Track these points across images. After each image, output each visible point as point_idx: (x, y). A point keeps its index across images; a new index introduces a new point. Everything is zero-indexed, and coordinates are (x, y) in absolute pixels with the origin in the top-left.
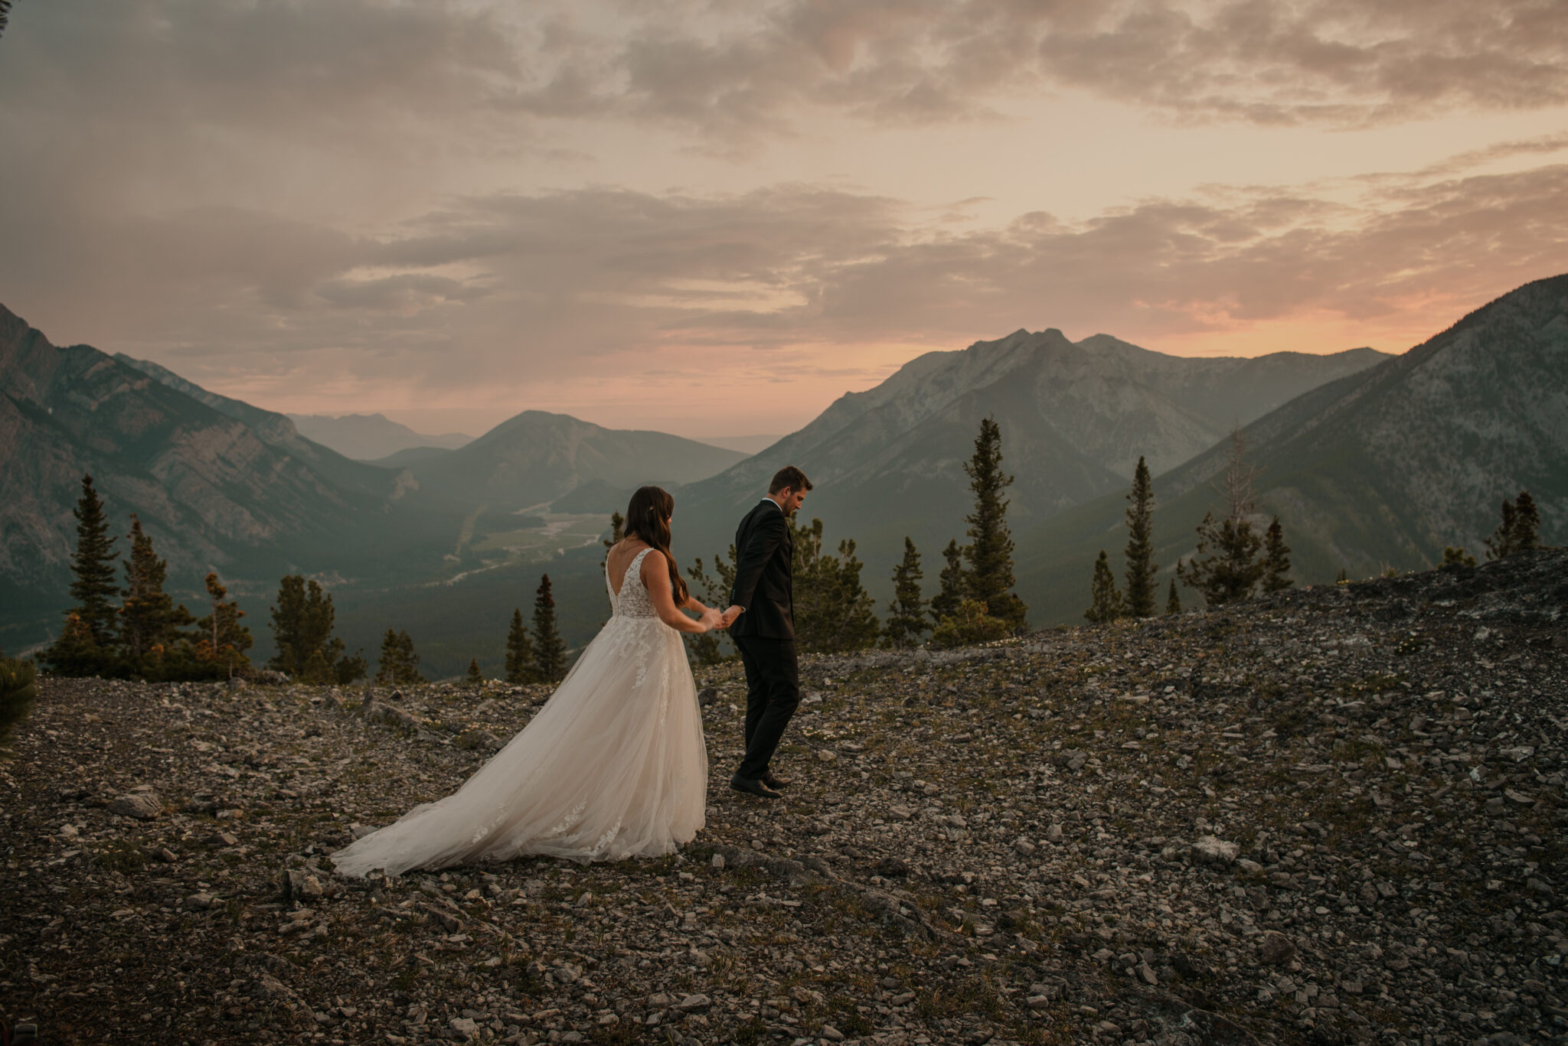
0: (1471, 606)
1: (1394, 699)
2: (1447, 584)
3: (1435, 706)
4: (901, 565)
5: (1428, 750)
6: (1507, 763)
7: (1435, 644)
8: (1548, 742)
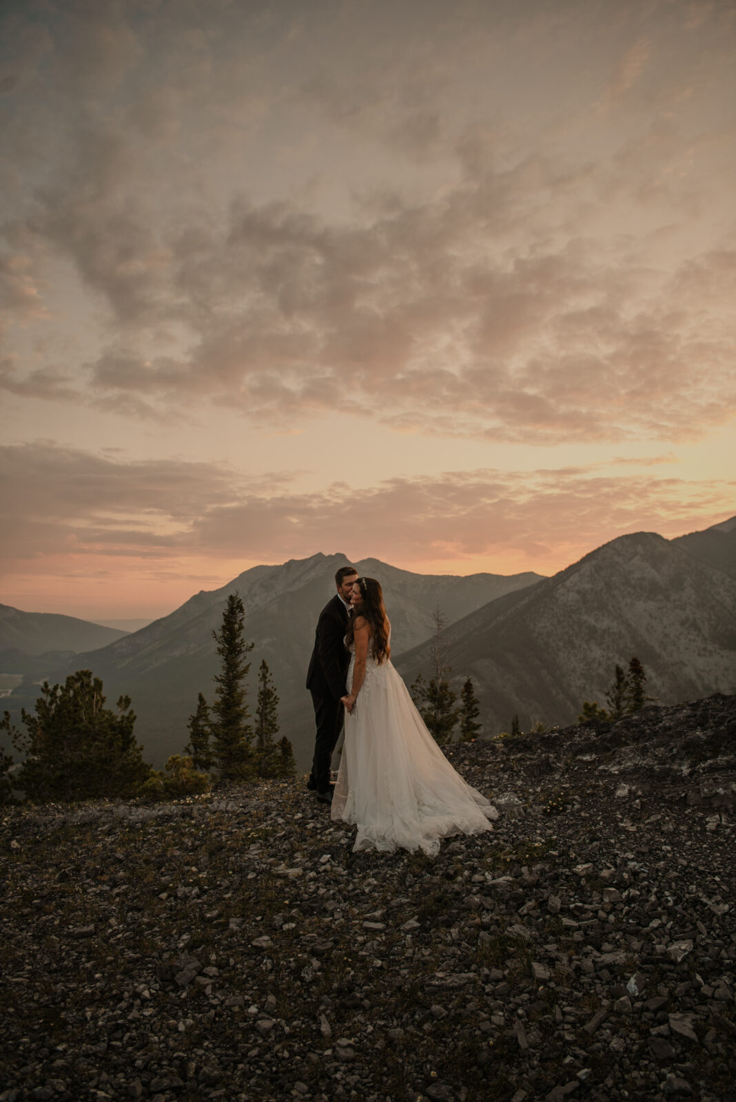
0: (609, 760)
1: (543, 872)
2: (588, 739)
3: (583, 882)
4: (195, 715)
5: (579, 946)
6: (666, 966)
7: (580, 803)
8: (705, 931)
